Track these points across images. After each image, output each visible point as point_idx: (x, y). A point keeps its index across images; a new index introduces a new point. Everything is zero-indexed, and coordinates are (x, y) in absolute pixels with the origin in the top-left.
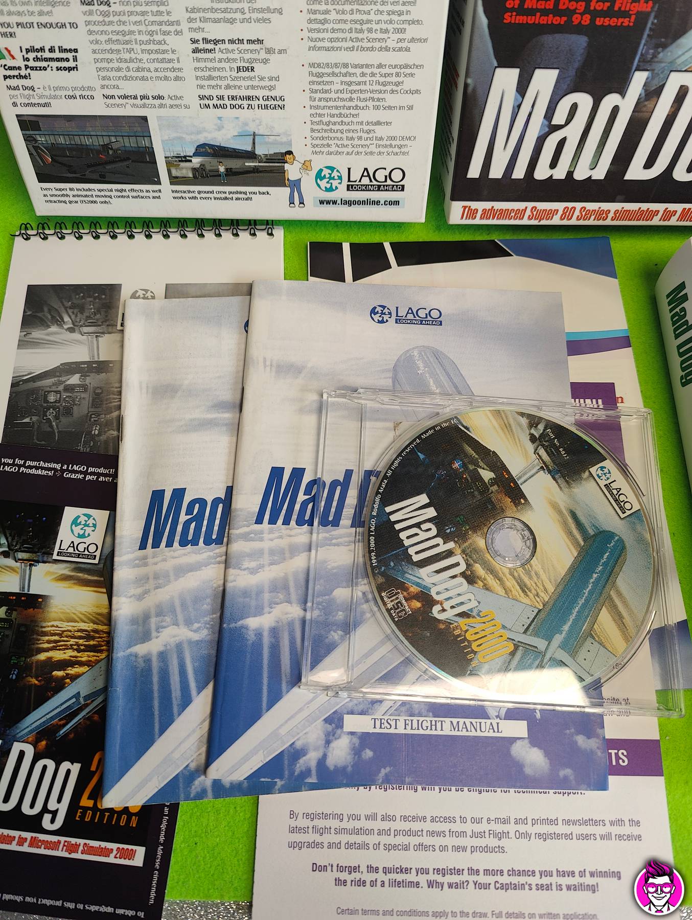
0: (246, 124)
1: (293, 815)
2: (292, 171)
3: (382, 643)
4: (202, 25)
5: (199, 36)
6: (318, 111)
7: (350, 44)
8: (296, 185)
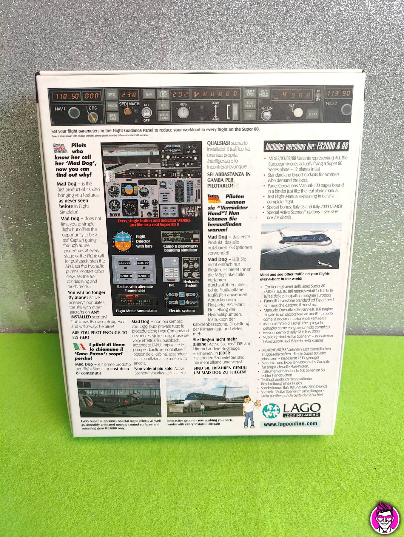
0: (222, 382)
2: (248, 407)
4: (201, 332)
5: (199, 337)
6: (267, 374)
7: (288, 339)
8: (250, 415)
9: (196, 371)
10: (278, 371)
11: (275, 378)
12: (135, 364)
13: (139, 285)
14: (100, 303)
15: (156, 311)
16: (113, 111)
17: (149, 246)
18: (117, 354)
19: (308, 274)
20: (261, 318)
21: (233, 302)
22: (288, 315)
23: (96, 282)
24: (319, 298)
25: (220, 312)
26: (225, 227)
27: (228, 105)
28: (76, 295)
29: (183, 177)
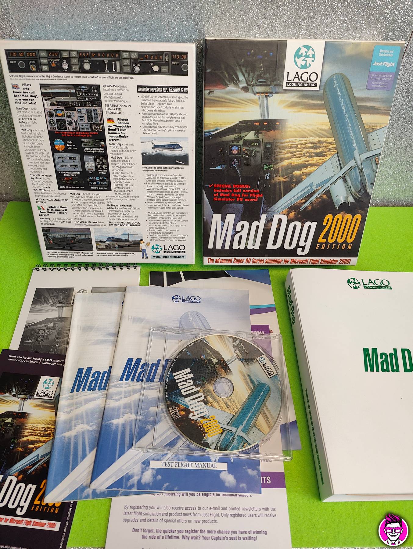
0: (126, 231)
1: (126, 507)
2: (143, 246)
3: (168, 430)
4: (111, 201)
5: (110, 204)
6: (152, 227)
7: (162, 207)
8: (144, 251)
9: (110, 224)
10: (158, 226)
11: (157, 229)
12: (75, 219)
13: (72, 172)
14: (50, 182)
15: (83, 188)
16: (45, 64)
17: (75, 149)
18: (64, 213)
19: (171, 168)
20: (145, 194)
21: (128, 184)
22: (161, 192)
23: (46, 169)
24: (179, 183)
25: (121, 190)
26: (119, 138)
27: (113, 63)
28: (35, 177)
29: (91, 107)
